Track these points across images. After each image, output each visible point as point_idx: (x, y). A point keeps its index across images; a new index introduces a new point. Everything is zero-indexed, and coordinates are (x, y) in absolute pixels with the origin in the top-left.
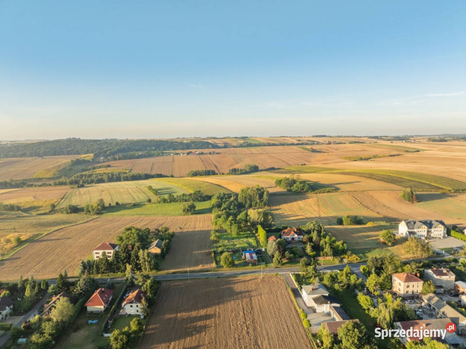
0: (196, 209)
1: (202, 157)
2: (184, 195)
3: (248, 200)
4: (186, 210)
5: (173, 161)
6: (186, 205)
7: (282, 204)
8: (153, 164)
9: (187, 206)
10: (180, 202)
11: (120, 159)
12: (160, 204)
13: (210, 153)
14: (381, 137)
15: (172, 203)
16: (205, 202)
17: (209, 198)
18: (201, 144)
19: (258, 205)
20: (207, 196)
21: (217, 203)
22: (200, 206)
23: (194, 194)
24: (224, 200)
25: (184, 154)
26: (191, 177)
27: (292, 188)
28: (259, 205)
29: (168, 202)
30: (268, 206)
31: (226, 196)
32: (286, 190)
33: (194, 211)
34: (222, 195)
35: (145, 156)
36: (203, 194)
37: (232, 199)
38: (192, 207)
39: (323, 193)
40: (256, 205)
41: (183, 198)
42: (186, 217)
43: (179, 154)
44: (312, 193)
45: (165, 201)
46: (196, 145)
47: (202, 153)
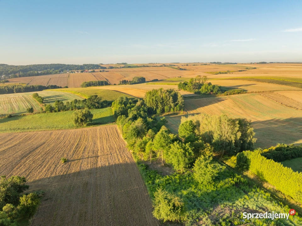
0: (94, 118)
1: (94, 73)
2: (76, 101)
3: (159, 104)
4: (79, 120)
5: (69, 77)
6: (79, 113)
7: (198, 107)
8: (50, 79)
9: (80, 115)
10: (72, 110)
11: (20, 76)
12: (46, 114)
13: (101, 71)
14: (218, 62)
15: (61, 112)
16: (104, 109)
17: (109, 104)
18: (92, 66)
19: (172, 110)
20: (105, 102)
21: (120, 109)
22: (97, 114)
23: (90, 99)
24: (128, 105)
25: (78, 72)
26: (85, 87)
27: (200, 90)
28: (174, 109)
29: (56, 111)
30: (184, 110)
31: (130, 101)
32: (192, 93)
33: (91, 120)
34: (124, 100)
35: (44, 74)
36: (101, 99)
37: (139, 103)
38: (88, 116)
39: (234, 94)
40: (170, 110)
41: (75, 105)
42: (79, 130)
43: (74, 72)
44: (223, 94)
45: (51, 110)
46: (88, 67)
47: (94, 71)
